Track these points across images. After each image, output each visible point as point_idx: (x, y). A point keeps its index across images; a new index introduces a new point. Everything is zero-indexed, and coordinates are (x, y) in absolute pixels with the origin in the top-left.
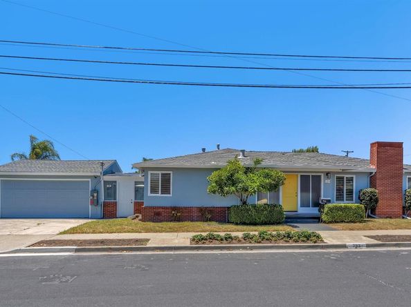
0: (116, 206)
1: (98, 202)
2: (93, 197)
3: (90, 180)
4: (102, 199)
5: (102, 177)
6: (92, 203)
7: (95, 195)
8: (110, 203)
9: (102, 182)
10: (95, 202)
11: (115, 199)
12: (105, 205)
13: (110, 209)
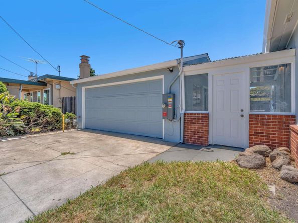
0: (207, 121)
1: (174, 114)
2: (167, 105)
3: (162, 77)
4: (182, 108)
5: (181, 68)
6: (165, 115)
7: (170, 100)
8: (195, 117)
9: (182, 79)
10: (171, 113)
11: (206, 109)
12: (187, 119)
13: (196, 127)
